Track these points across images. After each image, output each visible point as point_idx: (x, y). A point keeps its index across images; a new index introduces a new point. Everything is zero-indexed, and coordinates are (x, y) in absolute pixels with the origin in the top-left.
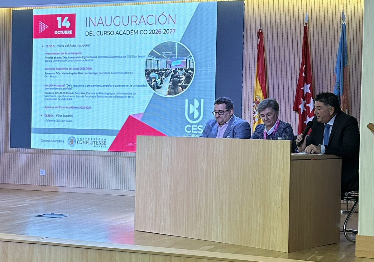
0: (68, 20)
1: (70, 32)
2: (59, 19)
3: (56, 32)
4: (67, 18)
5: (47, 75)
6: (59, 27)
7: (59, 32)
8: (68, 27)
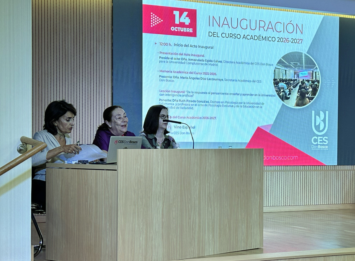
0: (187, 16)
1: (190, 30)
2: (177, 13)
3: (173, 29)
4: (185, 13)
5: (162, 78)
6: (177, 22)
7: (176, 29)
8: (188, 24)
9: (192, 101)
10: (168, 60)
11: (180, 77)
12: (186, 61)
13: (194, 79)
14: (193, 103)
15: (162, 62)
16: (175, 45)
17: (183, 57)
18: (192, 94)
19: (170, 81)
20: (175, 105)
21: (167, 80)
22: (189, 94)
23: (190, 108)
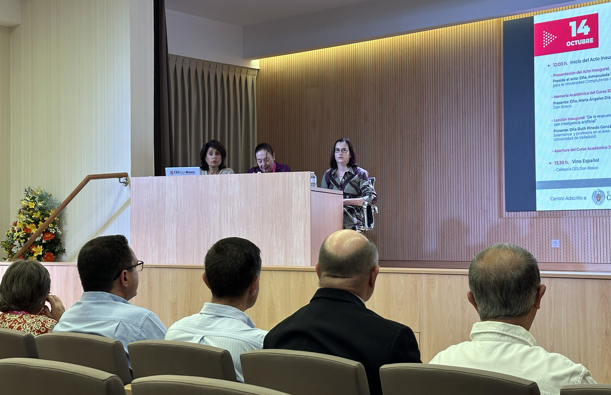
0: (586, 25)
1: (591, 40)
2: (573, 24)
3: (569, 44)
4: (584, 21)
5: (557, 105)
6: (574, 34)
7: (573, 43)
8: (587, 34)
9: (594, 128)
10: (564, 82)
11: (578, 101)
12: (585, 80)
13: (596, 99)
14: (595, 130)
15: (556, 86)
16: (571, 62)
17: (582, 75)
18: (593, 119)
19: (567, 107)
20: (573, 135)
21: (563, 107)
22: (590, 119)
23: (592, 137)
